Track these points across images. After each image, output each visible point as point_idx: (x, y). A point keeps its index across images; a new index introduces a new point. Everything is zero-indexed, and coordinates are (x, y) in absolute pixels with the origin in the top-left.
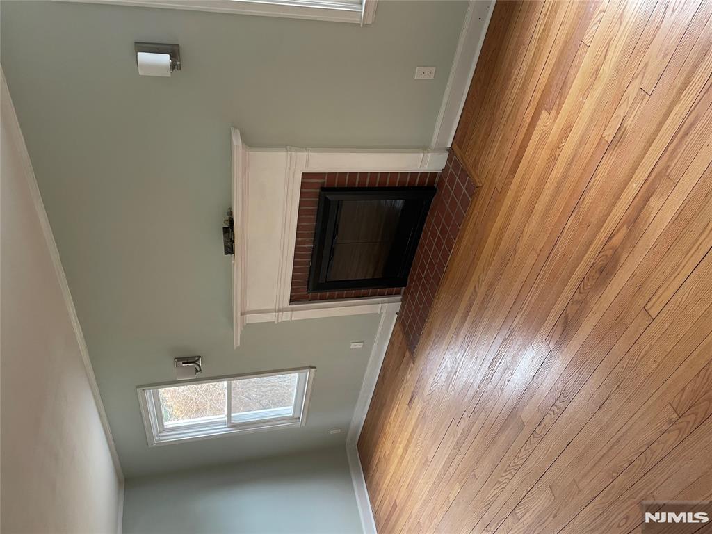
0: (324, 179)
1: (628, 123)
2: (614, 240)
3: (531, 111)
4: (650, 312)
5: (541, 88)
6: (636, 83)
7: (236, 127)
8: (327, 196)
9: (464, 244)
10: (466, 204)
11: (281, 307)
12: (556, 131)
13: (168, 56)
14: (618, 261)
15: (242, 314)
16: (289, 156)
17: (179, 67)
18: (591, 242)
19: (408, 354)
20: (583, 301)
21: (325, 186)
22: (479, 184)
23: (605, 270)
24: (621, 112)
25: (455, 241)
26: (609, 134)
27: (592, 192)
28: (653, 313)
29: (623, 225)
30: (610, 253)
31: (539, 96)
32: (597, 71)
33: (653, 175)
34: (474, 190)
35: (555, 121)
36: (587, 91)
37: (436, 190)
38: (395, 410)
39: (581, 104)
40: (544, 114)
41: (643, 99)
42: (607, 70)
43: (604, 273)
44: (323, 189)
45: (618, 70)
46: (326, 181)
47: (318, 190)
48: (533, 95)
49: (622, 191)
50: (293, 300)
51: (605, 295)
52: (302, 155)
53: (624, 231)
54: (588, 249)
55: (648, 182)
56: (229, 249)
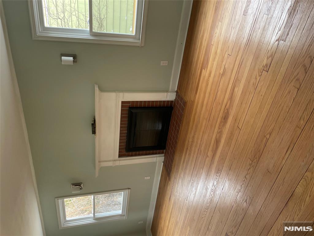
0: (130, 104)
1: (226, 66)
2: (227, 107)
3: (199, 71)
4: (239, 127)
5: (201, 62)
6: (227, 53)
7: (96, 84)
8: (131, 110)
9: (183, 125)
10: (183, 110)
11: (115, 159)
12: (207, 75)
13: (72, 58)
14: (229, 113)
15: (99, 162)
16: (116, 95)
17: (76, 62)
18: (221, 110)
19: (168, 178)
20: (221, 131)
21: (131, 106)
22: (186, 101)
23: (225, 118)
24: (224, 63)
25: (181, 125)
26: (222, 71)
27: (219, 92)
28: (240, 127)
29: (229, 100)
30: (226, 111)
31: (201, 65)
32: (216, 52)
33: (234, 81)
34: (185, 103)
35: (206, 72)
36: (214, 60)
37: (173, 107)
38: (164, 205)
39: (213, 64)
40: (203, 70)
41: (229, 57)
42: (219, 51)
43: (225, 119)
44: (130, 108)
45: (221, 50)
46: (131, 104)
47: (128, 108)
48: (199, 65)
49: (227, 89)
50: (120, 156)
51: (226, 127)
52: (121, 94)
53: (229, 102)
54: (220, 112)
55: (233, 84)
56: (94, 132)
